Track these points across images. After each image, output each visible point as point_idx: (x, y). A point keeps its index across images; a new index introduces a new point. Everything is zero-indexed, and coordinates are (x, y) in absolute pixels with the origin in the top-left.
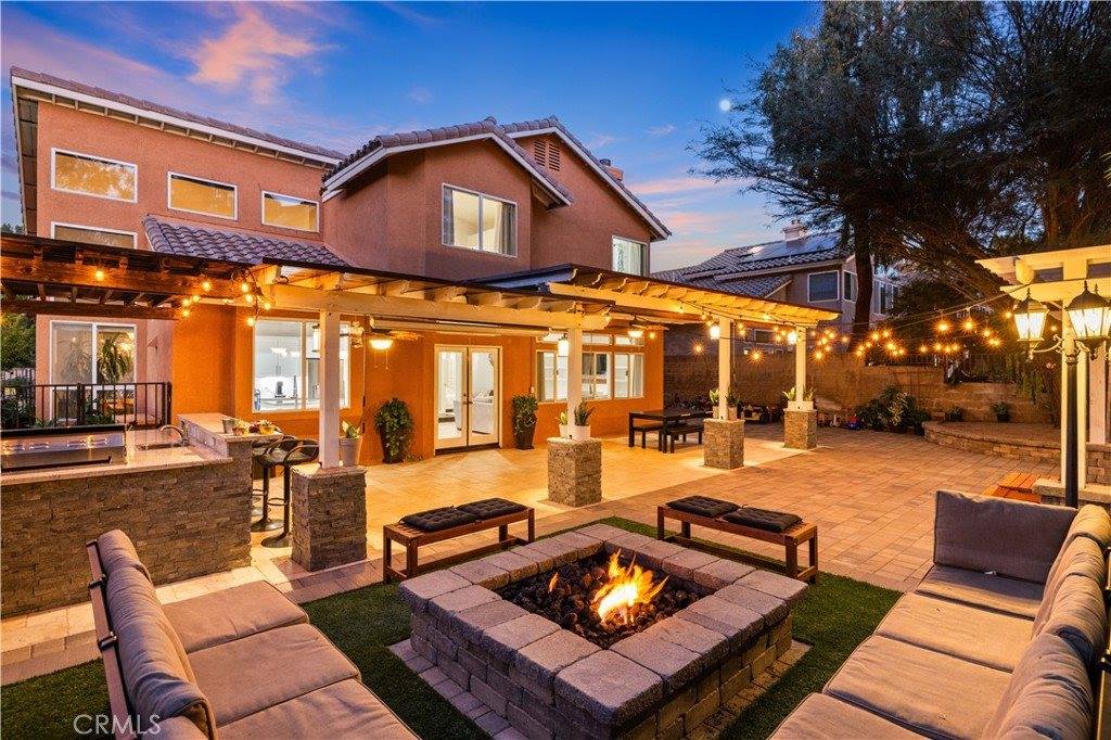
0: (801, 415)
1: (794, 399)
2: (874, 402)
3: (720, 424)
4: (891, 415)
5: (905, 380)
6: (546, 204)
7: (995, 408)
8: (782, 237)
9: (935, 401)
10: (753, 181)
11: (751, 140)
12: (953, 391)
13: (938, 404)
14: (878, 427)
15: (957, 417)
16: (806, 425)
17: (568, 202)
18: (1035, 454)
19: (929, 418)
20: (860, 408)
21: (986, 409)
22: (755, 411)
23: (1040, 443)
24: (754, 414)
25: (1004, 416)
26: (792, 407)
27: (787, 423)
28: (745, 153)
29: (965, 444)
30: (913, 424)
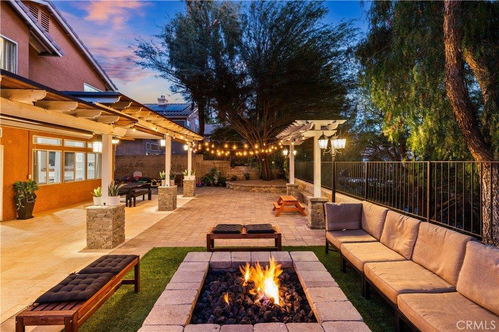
0: (190, 182)
1: (187, 174)
2: (207, 175)
3: (167, 189)
4: (215, 180)
5: (217, 166)
6: (39, 51)
7: (245, 175)
8: (157, 102)
9: (227, 173)
10: (162, 73)
11: (161, 54)
12: (232, 169)
13: (228, 174)
14: (209, 185)
15: (234, 179)
16: (193, 186)
17: (61, 55)
18: (264, 190)
19: (226, 180)
20: (202, 177)
21: (242, 175)
22: (158, 182)
23: (265, 186)
24: (157, 183)
25: (247, 178)
26: (186, 178)
27: (184, 186)
28: (158, 59)
29: (243, 188)
30: (221, 182)
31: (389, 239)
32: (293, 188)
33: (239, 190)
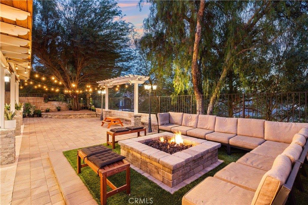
4: (31, 112)
9: (41, 107)
12: (46, 104)
15: (48, 111)
19: (41, 112)
21: (55, 108)
25: (59, 110)
29: (62, 116)
30: (37, 114)
31: (186, 123)
32: (108, 113)
33: (58, 118)
